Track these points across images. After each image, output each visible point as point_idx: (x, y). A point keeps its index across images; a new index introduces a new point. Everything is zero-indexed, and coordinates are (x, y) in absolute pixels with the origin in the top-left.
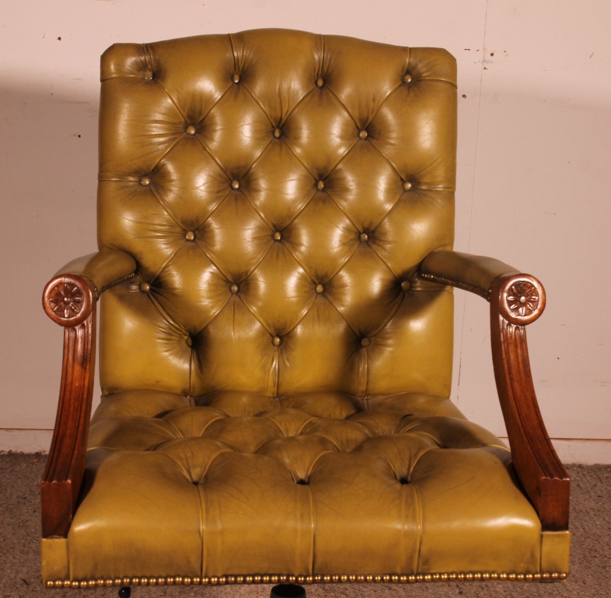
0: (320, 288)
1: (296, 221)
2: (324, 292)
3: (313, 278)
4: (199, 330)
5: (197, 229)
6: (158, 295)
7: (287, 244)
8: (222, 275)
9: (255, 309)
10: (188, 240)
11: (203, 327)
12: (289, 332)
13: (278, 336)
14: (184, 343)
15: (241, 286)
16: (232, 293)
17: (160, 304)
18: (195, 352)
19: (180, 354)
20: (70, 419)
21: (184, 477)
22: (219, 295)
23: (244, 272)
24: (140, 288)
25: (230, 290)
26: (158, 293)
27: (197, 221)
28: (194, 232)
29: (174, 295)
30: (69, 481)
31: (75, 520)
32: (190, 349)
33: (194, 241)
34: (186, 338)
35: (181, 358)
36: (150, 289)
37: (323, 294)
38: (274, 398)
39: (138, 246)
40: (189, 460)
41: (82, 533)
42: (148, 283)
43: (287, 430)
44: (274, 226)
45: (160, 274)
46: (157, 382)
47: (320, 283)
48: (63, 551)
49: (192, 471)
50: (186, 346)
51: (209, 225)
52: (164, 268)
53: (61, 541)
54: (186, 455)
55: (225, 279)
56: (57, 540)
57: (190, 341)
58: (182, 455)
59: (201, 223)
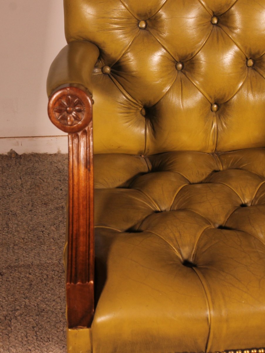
0: (251, 63)
1: (233, 8)
2: (253, 65)
3: (247, 55)
4: (153, 104)
5: (149, 19)
6: (118, 77)
7: (225, 28)
8: (171, 58)
9: (197, 82)
10: (141, 28)
11: (156, 101)
12: (227, 102)
13: (216, 103)
14: (139, 113)
15: (185, 65)
16: (178, 71)
17: (121, 84)
18: (149, 121)
19: (137, 123)
20: (81, 217)
21: (177, 257)
22: (169, 74)
23: (189, 54)
24: (102, 71)
25: (176, 68)
26: (118, 75)
27: (150, 13)
28: (145, 21)
29: (133, 76)
30: (92, 282)
31: (97, 313)
32: (144, 119)
33: (145, 29)
34: (140, 109)
35: (138, 126)
36: (111, 71)
37: (254, 67)
38: (213, 154)
39: (101, 38)
40: (178, 240)
41: (104, 324)
42: (109, 66)
43: (243, 196)
44: (213, 13)
45: (120, 60)
46: (119, 147)
47: (250, 59)
48: (87, 339)
49: (181, 249)
50: (141, 115)
51: (160, 16)
52: (124, 54)
53: (85, 331)
54: (174, 235)
55: (173, 60)
56: (81, 330)
57: (144, 111)
58: (171, 235)
59: (153, 14)
